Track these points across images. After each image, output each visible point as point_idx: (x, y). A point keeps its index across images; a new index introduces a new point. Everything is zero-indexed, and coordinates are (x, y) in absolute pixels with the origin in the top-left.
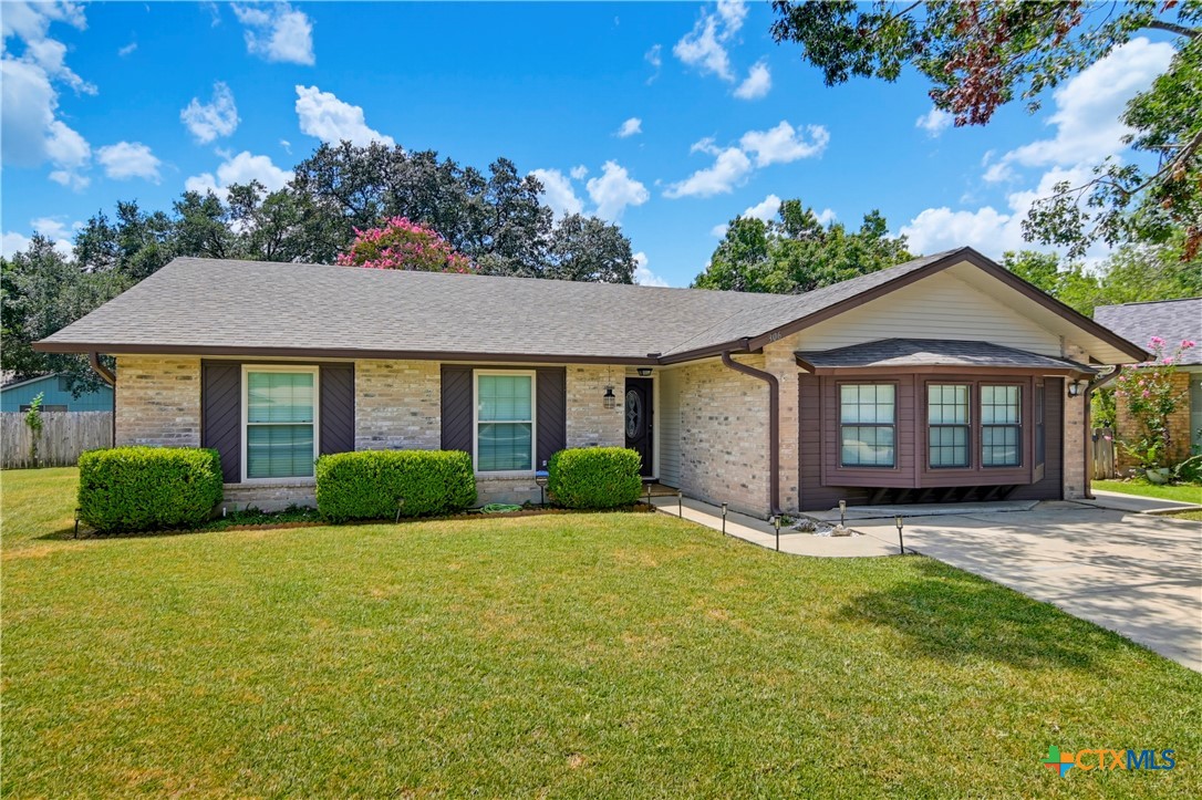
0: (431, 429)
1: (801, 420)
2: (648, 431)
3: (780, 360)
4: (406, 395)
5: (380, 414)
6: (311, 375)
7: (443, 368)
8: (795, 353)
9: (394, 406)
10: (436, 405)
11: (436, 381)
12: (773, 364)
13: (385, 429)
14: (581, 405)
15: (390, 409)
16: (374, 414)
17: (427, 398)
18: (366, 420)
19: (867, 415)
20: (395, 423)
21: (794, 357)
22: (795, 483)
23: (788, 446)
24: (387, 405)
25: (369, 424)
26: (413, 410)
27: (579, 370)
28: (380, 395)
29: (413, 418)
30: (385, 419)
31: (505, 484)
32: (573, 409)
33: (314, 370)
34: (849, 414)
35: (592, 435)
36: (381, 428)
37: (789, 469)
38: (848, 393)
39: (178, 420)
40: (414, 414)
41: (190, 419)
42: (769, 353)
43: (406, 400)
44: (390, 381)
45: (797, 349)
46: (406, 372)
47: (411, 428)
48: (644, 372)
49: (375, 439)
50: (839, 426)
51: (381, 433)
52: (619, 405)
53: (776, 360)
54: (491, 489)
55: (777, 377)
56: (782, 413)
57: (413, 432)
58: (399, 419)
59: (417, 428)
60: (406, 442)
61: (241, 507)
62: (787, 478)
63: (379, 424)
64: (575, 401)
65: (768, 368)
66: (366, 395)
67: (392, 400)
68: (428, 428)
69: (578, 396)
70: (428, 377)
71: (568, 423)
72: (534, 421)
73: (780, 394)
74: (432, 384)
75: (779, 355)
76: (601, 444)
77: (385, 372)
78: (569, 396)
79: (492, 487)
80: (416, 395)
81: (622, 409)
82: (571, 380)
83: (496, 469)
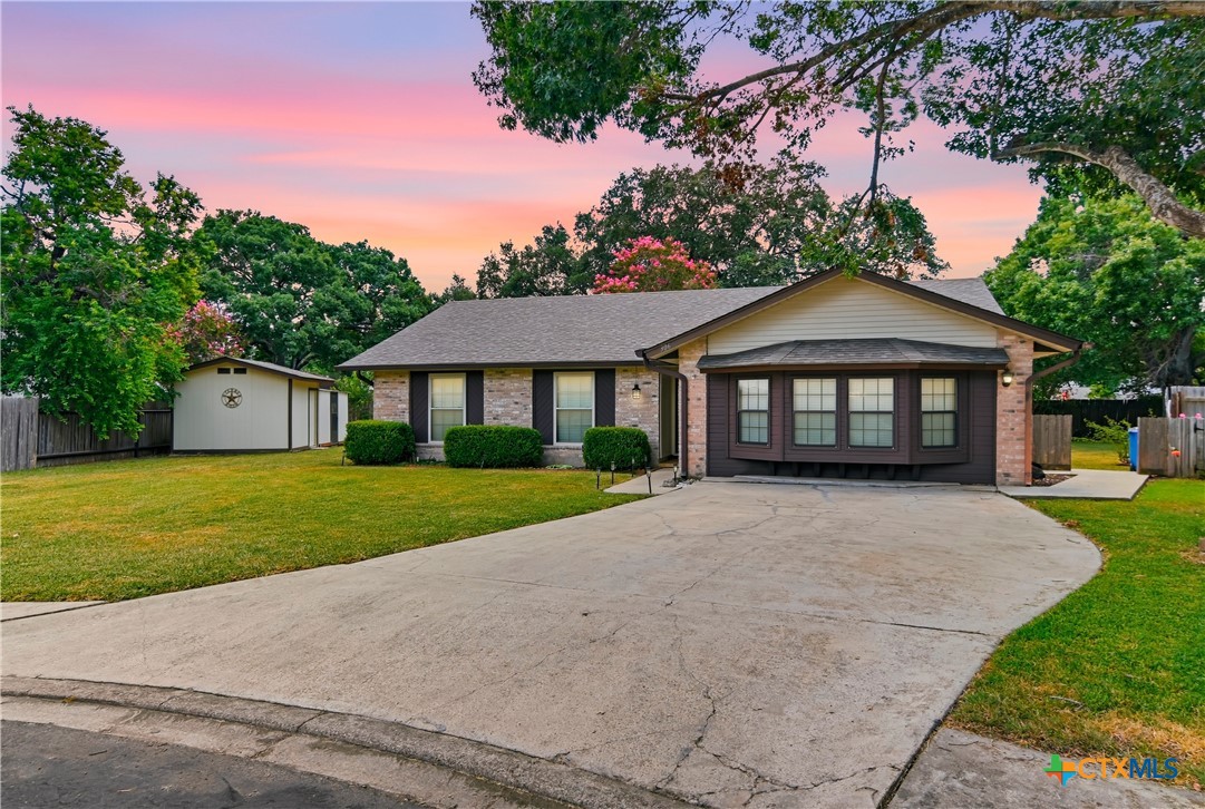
0: (527, 413)
3: (690, 364)
4: (512, 390)
5: (497, 403)
7: (535, 374)
8: (702, 357)
9: (505, 398)
10: (529, 397)
11: (530, 381)
13: (500, 412)
14: (625, 396)
15: (503, 400)
16: (494, 403)
18: (490, 407)
20: (506, 409)
21: (700, 360)
22: (703, 454)
24: (501, 397)
25: (491, 410)
26: (516, 400)
27: (624, 372)
28: (498, 391)
29: (516, 406)
30: (500, 406)
31: (573, 452)
33: (463, 377)
34: (743, 403)
35: (634, 419)
36: (498, 412)
39: (399, 406)
40: (517, 403)
41: (404, 406)
42: (682, 358)
43: (512, 394)
44: (502, 382)
45: (703, 354)
46: (512, 376)
49: (495, 420)
50: (737, 412)
51: (498, 416)
53: (687, 363)
54: (563, 455)
55: (687, 375)
57: (516, 414)
58: (508, 407)
59: (518, 412)
61: (427, 457)
62: (696, 450)
63: (497, 410)
65: (681, 370)
66: (490, 391)
67: (504, 394)
68: (524, 412)
69: (622, 389)
70: (525, 379)
71: (617, 409)
72: (593, 408)
73: (690, 388)
74: (527, 384)
75: (689, 359)
76: (640, 426)
77: (500, 376)
78: (617, 390)
79: (564, 454)
80: (517, 391)
81: (657, 399)
82: (618, 378)
83: (569, 441)
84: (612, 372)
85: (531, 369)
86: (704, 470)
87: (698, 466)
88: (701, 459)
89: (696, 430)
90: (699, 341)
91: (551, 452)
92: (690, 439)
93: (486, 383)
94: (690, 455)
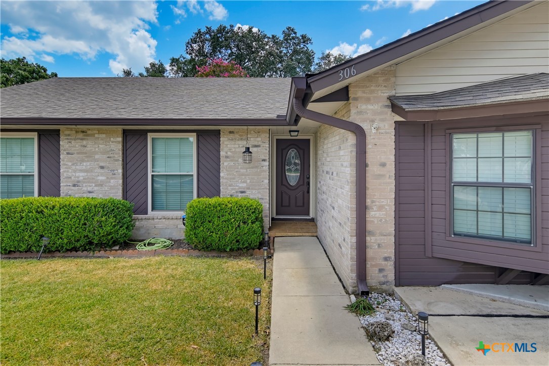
0: (115, 178)
1: (398, 177)
2: (306, 180)
3: (370, 107)
4: (96, 153)
5: (78, 167)
6: (34, 138)
7: (125, 132)
8: (390, 98)
9: (88, 161)
10: (118, 160)
11: (119, 142)
12: (360, 113)
13: (81, 178)
14: (232, 161)
15: (85, 164)
16: (74, 167)
17: (112, 155)
18: (68, 171)
19: (490, 172)
20: (89, 174)
21: (389, 103)
22: (390, 252)
23: (381, 208)
24: (83, 161)
25: (70, 174)
26: (102, 164)
27: (231, 132)
28: (78, 153)
29: (102, 171)
30: (81, 171)
31: (171, 222)
32: (226, 164)
33: (34, 136)
34: (463, 171)
35: (241, 185)
36: (78, 177)
37: (382, 235)
38: (463, 145)
40: (102, 167)
42: (356, 99)
43: (97, 157)
44: (85, 142)
45: (393, 93)
46: (96, 136)
47: (100, 178)
48: (293, 134)
49: (74, 186)
50: (450, 186)
51: (78, 182)
52: (264, 160)
53: (364, 107)
54: (160, 226)
55: (365, 126)
56: (372, 170)
57: (102, 181)
58: (92, 171)
59: (104, 178)
60: (96, 188)
62: (379, 246)
63: (77, 174)
64: (227, 157)
65: (354, 118)
66: (68, 154)
67: (86, 157)
68: (112, 178)
69: (229, 153)
70: (112, 139)
71: (222, 175)
72: (195, 173)
73: (369, 147)
74: (115, 145)
75: (368, 100)
76: (248, 192)
77: (81, 135)
78: (222, 153)
79: (160, 224)
80: (103, 153)
81: (267, 163)
82: (224, 140)
83: (167, 210)
84: (217, 133)
85: (120, 128)
86: (391, 276)
87: (381, 270)
88: (386, 259)
89: (378, 214)
90: (383, 73)
91: (144, 223)
92: (369, 227)
93: (63, 143)
94: (370, 253)
